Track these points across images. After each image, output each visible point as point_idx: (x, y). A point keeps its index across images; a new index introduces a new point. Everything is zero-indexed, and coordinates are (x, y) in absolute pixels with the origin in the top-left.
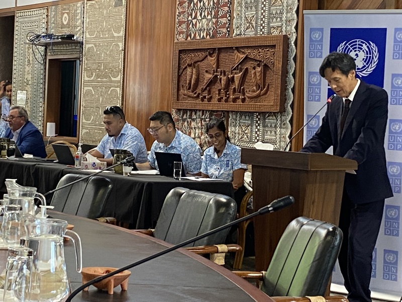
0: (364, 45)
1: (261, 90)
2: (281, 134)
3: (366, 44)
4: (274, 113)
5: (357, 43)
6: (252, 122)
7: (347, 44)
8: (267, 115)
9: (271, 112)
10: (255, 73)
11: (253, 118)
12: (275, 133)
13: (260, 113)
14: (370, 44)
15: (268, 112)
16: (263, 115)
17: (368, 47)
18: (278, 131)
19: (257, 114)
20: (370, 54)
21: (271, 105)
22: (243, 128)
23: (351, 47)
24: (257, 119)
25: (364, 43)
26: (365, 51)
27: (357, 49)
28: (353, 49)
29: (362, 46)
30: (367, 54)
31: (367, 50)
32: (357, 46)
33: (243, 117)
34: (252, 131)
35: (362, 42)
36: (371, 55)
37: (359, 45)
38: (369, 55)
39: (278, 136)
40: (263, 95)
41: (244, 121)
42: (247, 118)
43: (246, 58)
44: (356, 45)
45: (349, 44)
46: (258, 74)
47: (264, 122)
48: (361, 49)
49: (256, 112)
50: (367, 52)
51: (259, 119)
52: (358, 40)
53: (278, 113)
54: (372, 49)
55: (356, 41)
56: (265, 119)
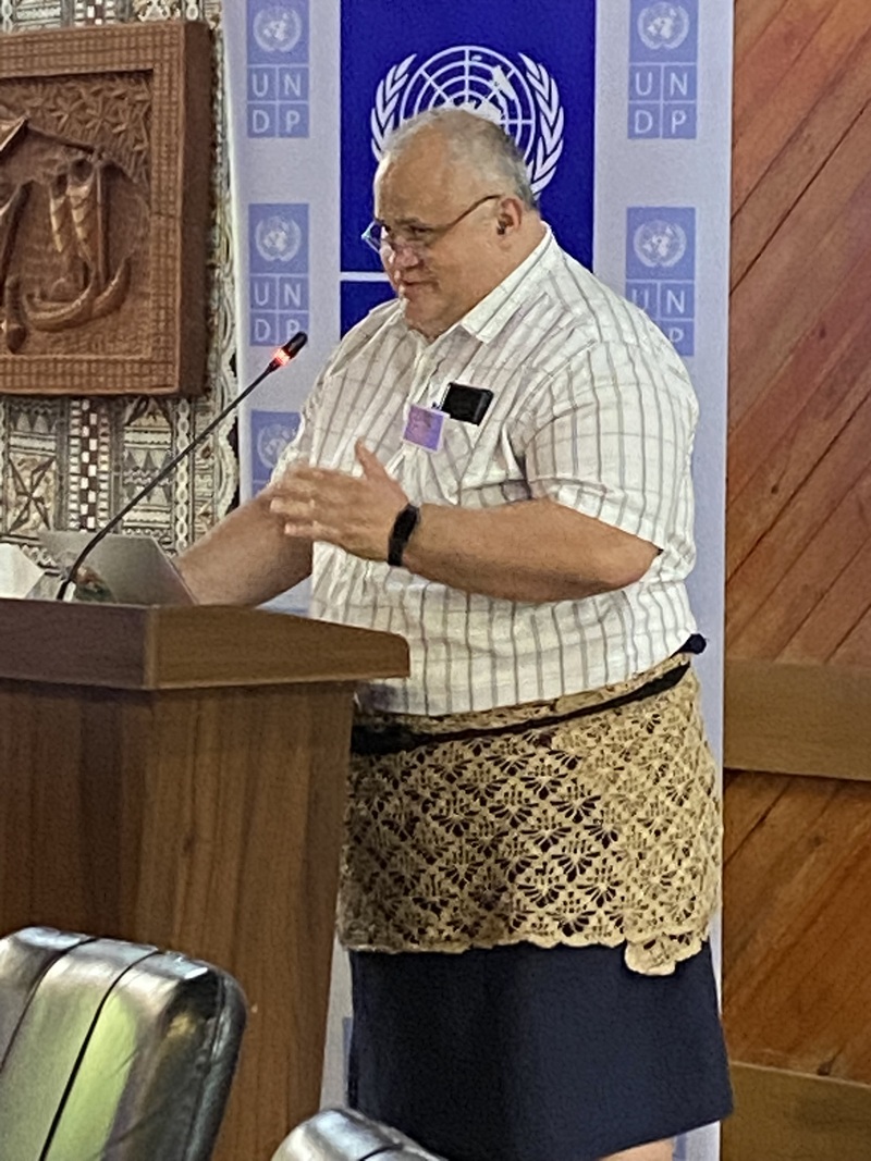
0: (496, 71)
1: (98, 292)
2: (193, 502)
3: (506, 70)
4: (161, 399)
5: (466, 63)
6: (63, 445)
7: (421, 71)
8: (129, 411)
9: (145, 398)
10: (65, 211)
11: (64, 427)
12: (169, 496)
13: (98, 402)
14: (523, 69)
15: (132, 396)
16: (112, 407)
17: (514, 81)
18: (182, 485)
19: (86, 406)
20: (526, 116)
21: (142, 362)
22: (25, 474)
23: (439, 81)
24: (86, 431)
25: (494, 62)
26: (502, 102)
27: (466, 92)
28: (448, 91)
29: (488, 76)
30: (513, 116)
31: (513, 95)
32: (467, 78)
33: (23, 422)
34: (62, 491)
35: (487, 59)
36: (532, 122)
37: (473, 70)
38: (520, 122)
39: (182, 511)
40: (104, 314)
41: (25, 443)
42: (40, 426)
43: (24, 133)
44: (460, 71)
45: (430, 70)
46: (77, 216)
47: (116, 448)
48: (485, 91)
49: (81, 398)
50: (510, 103)
51: (94, 433)
52: (467, 49)
53: (176, 398)
54: (533, 89)
55: (461, 56)
56: (117, 429)
